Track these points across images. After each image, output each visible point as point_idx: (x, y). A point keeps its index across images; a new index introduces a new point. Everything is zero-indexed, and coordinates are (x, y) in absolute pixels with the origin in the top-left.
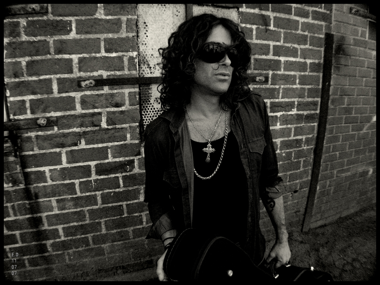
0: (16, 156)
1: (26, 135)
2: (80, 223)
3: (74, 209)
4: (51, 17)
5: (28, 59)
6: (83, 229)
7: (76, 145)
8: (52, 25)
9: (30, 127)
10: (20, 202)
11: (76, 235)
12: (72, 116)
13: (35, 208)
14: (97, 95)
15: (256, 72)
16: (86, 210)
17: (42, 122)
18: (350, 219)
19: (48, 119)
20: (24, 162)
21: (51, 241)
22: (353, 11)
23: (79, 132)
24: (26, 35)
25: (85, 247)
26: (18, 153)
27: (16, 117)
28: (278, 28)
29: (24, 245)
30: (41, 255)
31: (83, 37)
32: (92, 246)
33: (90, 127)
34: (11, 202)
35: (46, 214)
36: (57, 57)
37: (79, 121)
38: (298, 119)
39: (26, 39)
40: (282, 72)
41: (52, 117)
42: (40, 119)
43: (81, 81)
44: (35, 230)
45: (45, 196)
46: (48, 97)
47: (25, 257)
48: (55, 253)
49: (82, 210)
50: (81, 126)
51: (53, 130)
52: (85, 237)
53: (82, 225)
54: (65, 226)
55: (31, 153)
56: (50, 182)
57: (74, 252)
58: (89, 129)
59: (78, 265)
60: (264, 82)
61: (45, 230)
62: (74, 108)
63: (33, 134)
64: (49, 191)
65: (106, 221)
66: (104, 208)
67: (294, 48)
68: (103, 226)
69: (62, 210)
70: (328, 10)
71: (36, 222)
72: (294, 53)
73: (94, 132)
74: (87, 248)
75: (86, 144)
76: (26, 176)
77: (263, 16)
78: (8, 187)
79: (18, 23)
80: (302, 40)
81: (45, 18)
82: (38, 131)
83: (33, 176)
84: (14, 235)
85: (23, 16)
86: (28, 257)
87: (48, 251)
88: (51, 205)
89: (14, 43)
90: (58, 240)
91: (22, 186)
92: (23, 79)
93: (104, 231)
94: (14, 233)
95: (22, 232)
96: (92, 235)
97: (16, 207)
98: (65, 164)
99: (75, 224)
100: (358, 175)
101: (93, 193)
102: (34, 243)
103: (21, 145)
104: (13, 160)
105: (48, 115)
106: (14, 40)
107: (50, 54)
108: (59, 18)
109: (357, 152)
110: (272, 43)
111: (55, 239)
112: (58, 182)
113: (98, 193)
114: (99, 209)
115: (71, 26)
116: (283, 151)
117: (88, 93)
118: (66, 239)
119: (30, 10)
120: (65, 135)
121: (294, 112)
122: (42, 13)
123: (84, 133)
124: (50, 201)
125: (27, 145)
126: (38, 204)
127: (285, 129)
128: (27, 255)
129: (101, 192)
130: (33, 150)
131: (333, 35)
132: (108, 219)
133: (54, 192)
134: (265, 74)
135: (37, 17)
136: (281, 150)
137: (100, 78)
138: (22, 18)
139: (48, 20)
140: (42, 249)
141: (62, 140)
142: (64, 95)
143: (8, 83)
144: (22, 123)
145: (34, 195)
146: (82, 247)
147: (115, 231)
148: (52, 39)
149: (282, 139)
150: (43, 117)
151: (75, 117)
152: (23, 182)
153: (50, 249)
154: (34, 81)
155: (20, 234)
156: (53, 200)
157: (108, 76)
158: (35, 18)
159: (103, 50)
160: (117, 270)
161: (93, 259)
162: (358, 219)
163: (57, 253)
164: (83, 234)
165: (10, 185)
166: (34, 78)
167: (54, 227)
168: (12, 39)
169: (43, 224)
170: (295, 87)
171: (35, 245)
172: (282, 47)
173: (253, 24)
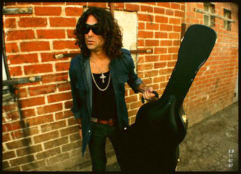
0: (15, 101)
1: (22, 88)
2: (55, 139)
3: (52, 130)
4: (34, 16)
5: (21, 41)
6: (57, 143)
7: (53, 92)
8: (35, 21)
9: (24, 82)
10: (16, 130)
11: (53, 147)
12: (50, 75)
13: (26, 133)
14: (65, 63)
15: (147, 47)
16: (59, 130)
17: (33, 79)
18: (200, 124)
19: (36, 77)
20: (20, 105)
21: (37, 153)
22: (196, 10)
23: (55, 85)
24: (19, 26)
25: (58, 154)
26: (16, 99)
27: (15, 77)
28: (157, 22)
29: (20, 157)
30: (30, 163)
31: (55, 28)
32: (62, 153)
33: (61, 81)
34: (11, 131)
35: (34, 136)
36: (39, 40)
37: (55, 78)
38: (168, 71)
39: (19, 29)
40: (160, 47)
41: (38, 76)
42: (31, 78)
43: (55, 55)
44: (26, 147)
45: (34, 124)
46: (36, 64)
47: (20, 166)
48: (39, 161)
49: (57, 131)
50: (56, 80)
51: (39, 83)
52: (58, 148)
53: (56, 140)
54: (46, 142)
55: (25, 98)
56: (37, 115)
57: (51, 159)
58: (61, 82)
59: (53, 167)
60: (151, 52)
61: (33, 147)
62: (51, 71)
63: (26, 87)
64: (36, 121)
65: (70, 136)
66: (70, 128)
67: (165, 33)
68: (69, 139)
69: (44, 132)
70: (183, 10)
71: (27, 142)
72: (165, 36)
73: (63, 84)
74: (59, 155)
75: (59, 91)
76: (22, 113)
77: (150, 15)
78: (9, 121)
79: (15, 19)
80: (169, 28)
81: (31, 16)
82: (29, 85)
83: (26, 113)
84: (13, 152)
85: (17, 15)
86: (22, 165)
87: (34, 160)
88: (38, 129)
89: (12, 31)
90: (41, 152)
91: (19, 120)
92: (18, 53)
93: (69, 142)
94: (12, 150)
95: (18, 149)
96: (62, 145)
97: (14, 133)
98: (47, 104)
99: (52, 140)
100: (201, 100)
101: (63, 119)
102: (26, 155)
103: (18, 94)
104: (13, 104)
105: (36, 75)
106: (12, 30)
107: (35, 38)
108: (39, 17)
109: (200, 87)
110: (154, 31)
111: (39, 151)
112: (42, 115)
113: (67, 119)
114: (67, 129)
115: (46, 21)
116: (162, 89)
117: (60, 61)
118: (46, 150)
119: (22, 12)
120: (46, 87)
121: (166, 68)
122: (29, 13)
123: (58, 84)
124: (37, 127)
125: (22, 94)
126: (29, 130)
127: (162, 77)
128: (21, 164)
129: (68, 118)
130: (26, 96)
131: (185, 24)
132: (72, 134)
133: (40, 121)
134: (151, 48)
135: (26, 16)
136: (161, 88)
137: (66, 53)
138: (17, 16)
139: (33, 18)
140: (31, 159)
141: (45, 89)
142: (45, 63)
143: (8, 56)
144: (19, 80)
145: (26, 124)
146: (56, 154)
147: (76, 141)
148: (36, 29)
149: (161, 83)
150: (33, 77)
151: (52, 76)
152: (20, 117)
153: (35, 158)
154: (26, 55)
155: (17, 151)
156: (39, 126)
157: (70, 52)
158: (25, 17)
159: (66, 36)
160: (76, 167)
161: (62, 162)
162: (204, 124)
163: (40, 160)
164: (56, 146)
165: (11, 119)
166: (26, 53)
167: (39, 144)
168: (11, 29)
169: (31, 143)
170: (166, 54)
171: (26, 157)
172: (159, 33)
173: (145, 20)
